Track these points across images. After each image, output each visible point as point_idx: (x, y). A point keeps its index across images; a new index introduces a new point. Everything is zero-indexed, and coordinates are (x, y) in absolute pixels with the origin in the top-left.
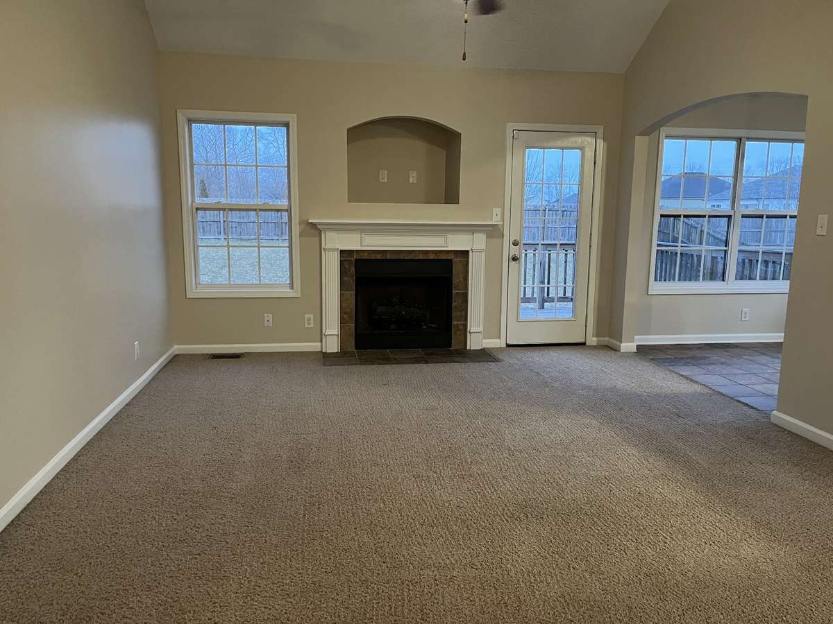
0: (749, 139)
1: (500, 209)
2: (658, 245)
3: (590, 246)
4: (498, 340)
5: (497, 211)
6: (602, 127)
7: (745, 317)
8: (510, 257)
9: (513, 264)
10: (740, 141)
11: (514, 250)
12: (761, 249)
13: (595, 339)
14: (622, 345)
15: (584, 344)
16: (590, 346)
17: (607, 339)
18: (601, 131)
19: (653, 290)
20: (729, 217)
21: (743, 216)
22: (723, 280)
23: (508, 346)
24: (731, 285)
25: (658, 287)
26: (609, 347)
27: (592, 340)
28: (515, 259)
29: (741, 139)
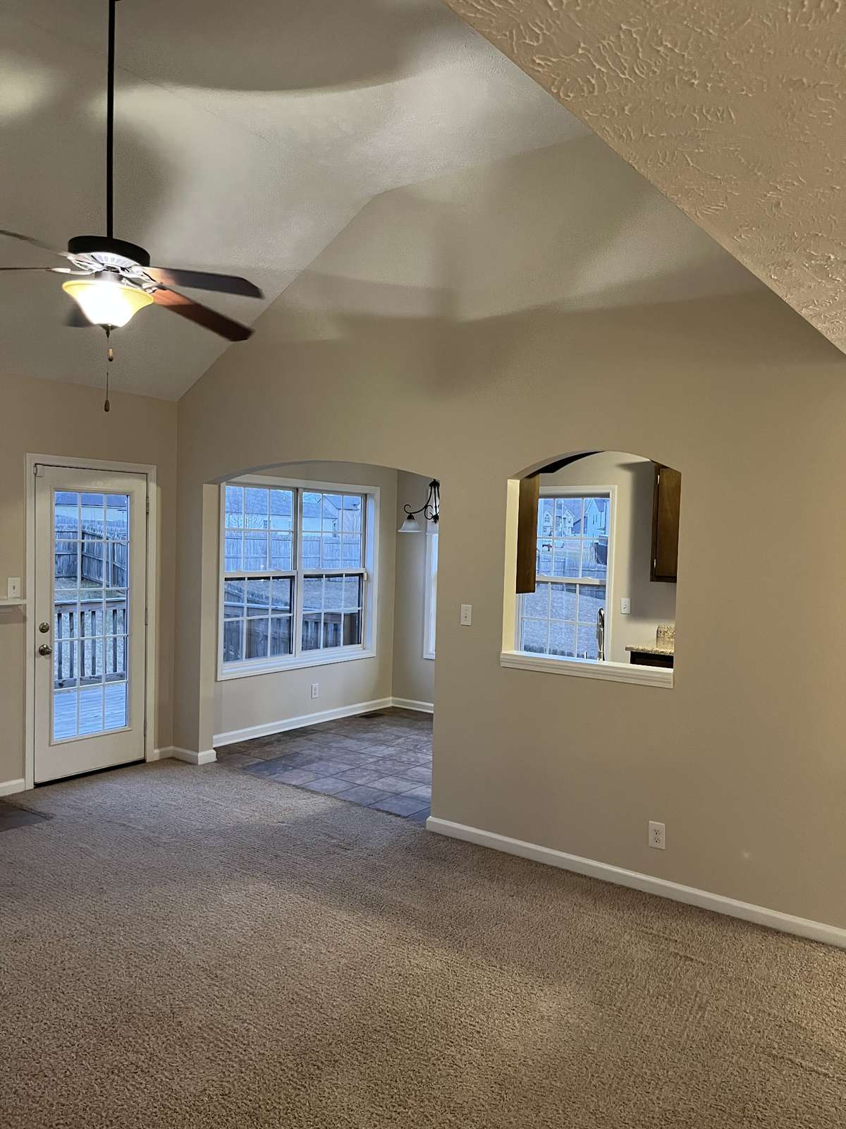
0: (306, 490)
1: (19, 579)
2: (227, 616)
3: (146, 625)
4: (22, 781)
5: (14, 582)
6: (155, 467)
7: (315, 694)
8: (37, 649)
9: (42, 659)
10: (296, 490)
11: (43, 639)
12: (323, 611)
13: (157, 751)
14: (200, 754)
15: (143, 761)
16: (152, 763)
17: (171, 748)
18: (153, 473)
19: (222, 674)
20: (292, 578)
21: (306, 577)
22: (290, 653)
23: (37, 785)
24: (300, 658)
25: (229, 670)
26: (178, 760)
27: (154, 754)
28: (44, 652)
29: (297, 489)
